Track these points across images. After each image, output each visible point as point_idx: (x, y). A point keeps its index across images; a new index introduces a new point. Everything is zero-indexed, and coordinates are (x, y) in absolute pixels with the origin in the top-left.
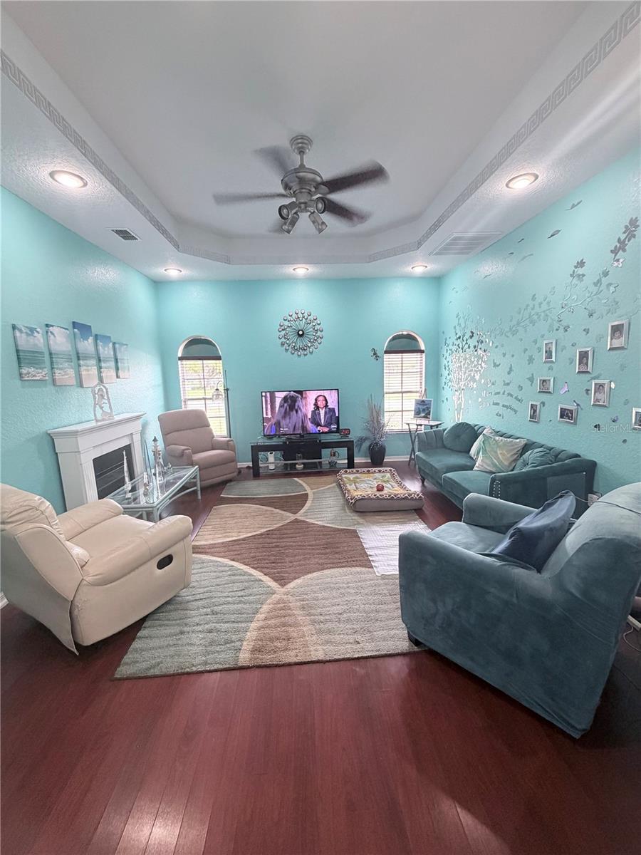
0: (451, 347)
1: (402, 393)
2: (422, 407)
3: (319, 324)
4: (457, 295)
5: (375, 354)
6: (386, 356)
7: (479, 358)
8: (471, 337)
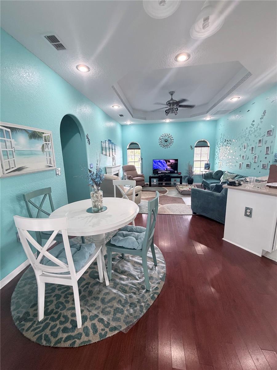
0: (219, 145)
1: (201, 161)
2: (207, 166)
3: (172, 138)
4: (222, 127)
5: (191, 147)
6: (195, 148)
7: (227, 149)
8: (225, 142)
